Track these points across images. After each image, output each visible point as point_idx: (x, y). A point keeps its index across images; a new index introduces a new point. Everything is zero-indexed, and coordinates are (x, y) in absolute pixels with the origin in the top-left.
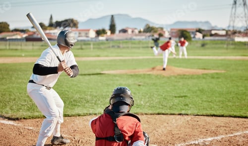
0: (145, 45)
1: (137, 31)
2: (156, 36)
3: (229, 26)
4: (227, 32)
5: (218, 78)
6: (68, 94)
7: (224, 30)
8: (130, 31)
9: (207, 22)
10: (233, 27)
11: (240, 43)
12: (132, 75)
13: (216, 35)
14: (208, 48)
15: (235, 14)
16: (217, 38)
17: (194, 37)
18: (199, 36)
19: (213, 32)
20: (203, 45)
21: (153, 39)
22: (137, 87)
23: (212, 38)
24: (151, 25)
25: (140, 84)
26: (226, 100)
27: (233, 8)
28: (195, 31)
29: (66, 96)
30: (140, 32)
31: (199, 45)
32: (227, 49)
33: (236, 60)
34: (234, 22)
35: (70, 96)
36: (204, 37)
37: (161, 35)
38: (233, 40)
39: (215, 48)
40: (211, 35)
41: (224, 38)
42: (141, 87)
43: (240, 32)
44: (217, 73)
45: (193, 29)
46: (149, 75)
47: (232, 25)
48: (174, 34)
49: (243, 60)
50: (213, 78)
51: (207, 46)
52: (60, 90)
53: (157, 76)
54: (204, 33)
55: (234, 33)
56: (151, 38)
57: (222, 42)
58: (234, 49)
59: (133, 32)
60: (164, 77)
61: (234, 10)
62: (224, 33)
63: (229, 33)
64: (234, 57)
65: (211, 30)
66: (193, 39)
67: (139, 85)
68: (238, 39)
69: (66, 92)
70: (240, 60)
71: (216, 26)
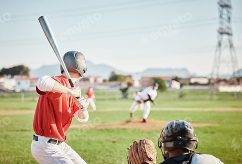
0: (111, 97)
1: (100, 80)
2: (124, 85)
3: (212, 74)
4: (209, 80)
5: (213, 133)
6: (23, 153)
7: (205, 78)
8: (92, 80)
9: (184, 70)
10: (217, 74)
11: (226, 93)
12: (102, 130)
13: (196, 84)
14: (187, 100)
15: (219, 58)
16: (198, 88)
17: (170, 87)
18: (176, 85)
19: (193, 81)
20: (181, 96)
21: (121, 90)
22: (112, 144)
23: (192, 88)
24: (117, 73)
25: (114, 140)
26: (235, 160)
27: (216, 51)
28: (170, 79)
29: (20, 156)
30: (104, 81)
31: (176, 96)
32: (211, 100)
33: (227, 112)
34: (218, 67)
35: (25, 156)
36: (181, 86)
37: (130, 85)
38: (217, 90)
39: (195, 100)
40: (191, 84)
41: (206, 88)
42: (117, 144)
43: (225, 81)
44: (210, 127)
45: (169, 77)
46: (124, 129)
47: (215, 72)
48: (146, 83)
49: (237, 112)
50: (206, 132)
51: (187, 97)
52: (11, 149)
53: (134, 130)
54: (181, 81)
55: (219, 81)
56: (118, 88)
57: (204, 93)
58: (220, 100)
59: (95, 80)
60: (143, 132)
61: (218, 53)
62: (205, 81)
63: (212, 81)
64: (225, 108)
65: (189, 79)
66: (169, 89)
67: (114, 142)
68: (223, 88)
69: (20, 151)
70: (232, 112)
71: (195, 74)
